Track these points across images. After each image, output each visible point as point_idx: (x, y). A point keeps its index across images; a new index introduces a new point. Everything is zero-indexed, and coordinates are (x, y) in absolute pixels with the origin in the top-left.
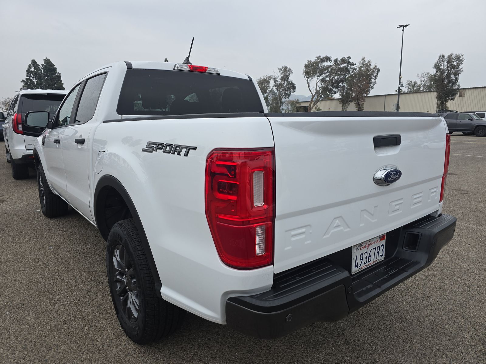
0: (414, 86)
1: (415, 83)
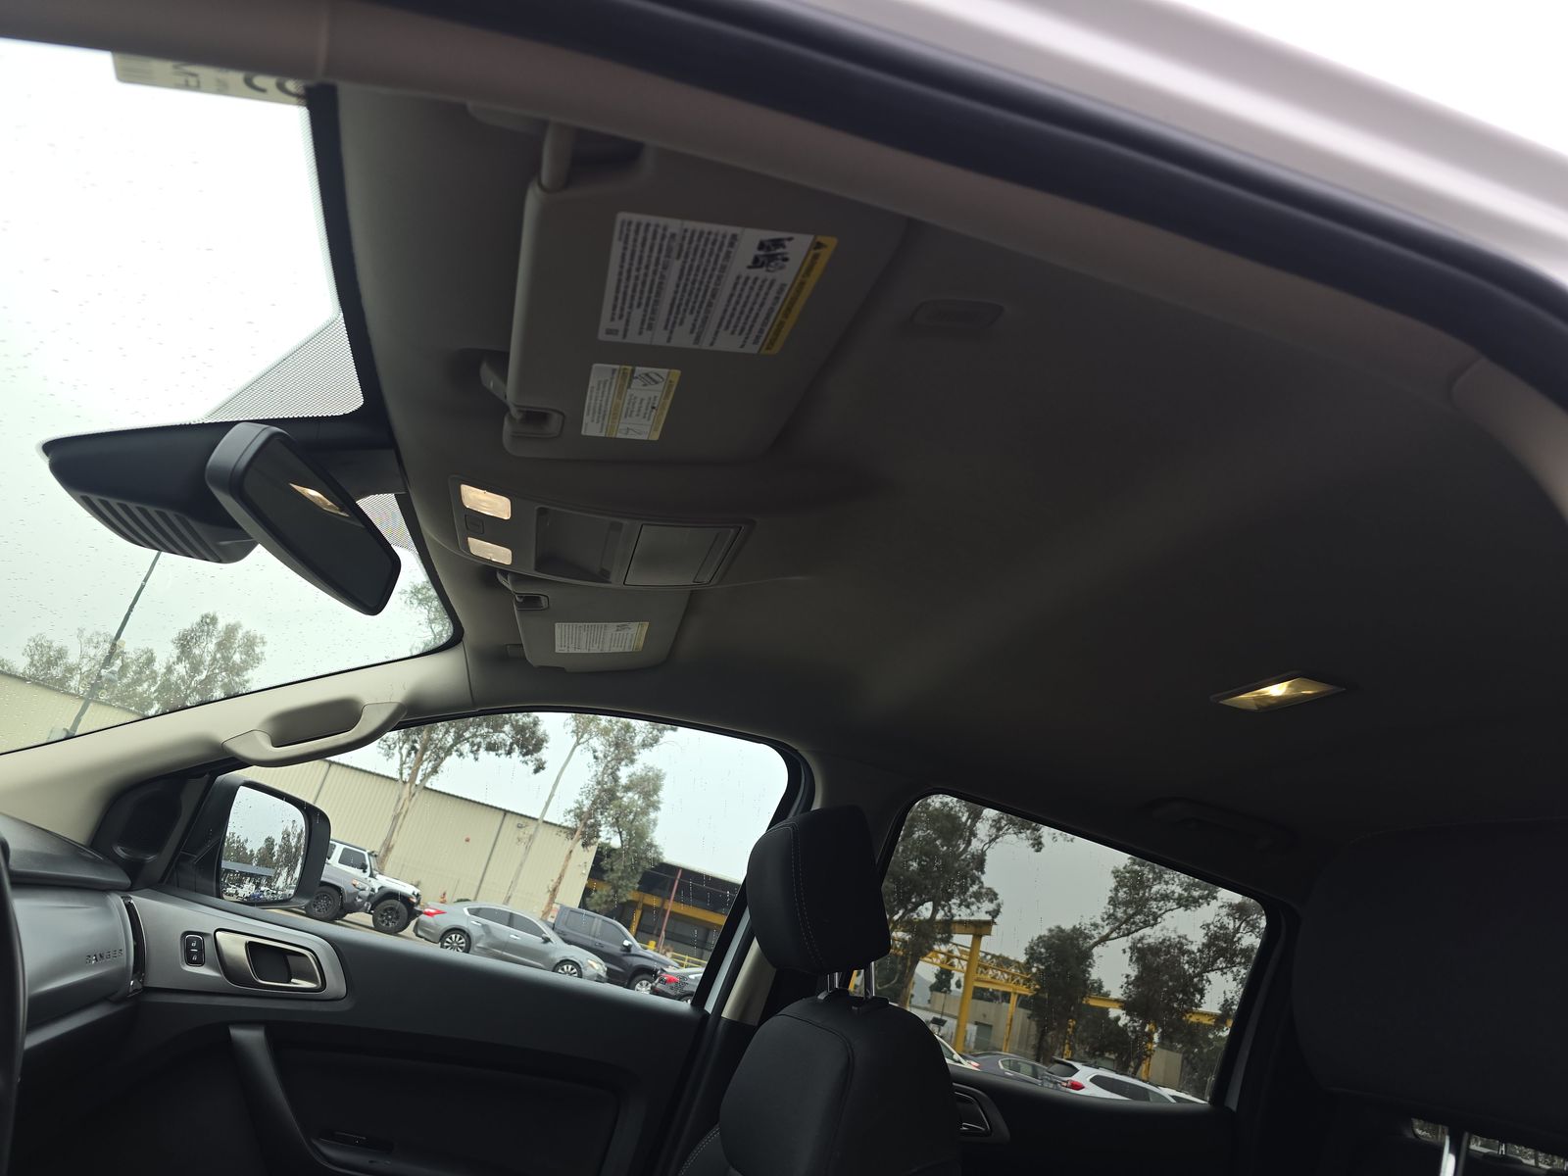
0: (51, 663)
1: (61, 654)
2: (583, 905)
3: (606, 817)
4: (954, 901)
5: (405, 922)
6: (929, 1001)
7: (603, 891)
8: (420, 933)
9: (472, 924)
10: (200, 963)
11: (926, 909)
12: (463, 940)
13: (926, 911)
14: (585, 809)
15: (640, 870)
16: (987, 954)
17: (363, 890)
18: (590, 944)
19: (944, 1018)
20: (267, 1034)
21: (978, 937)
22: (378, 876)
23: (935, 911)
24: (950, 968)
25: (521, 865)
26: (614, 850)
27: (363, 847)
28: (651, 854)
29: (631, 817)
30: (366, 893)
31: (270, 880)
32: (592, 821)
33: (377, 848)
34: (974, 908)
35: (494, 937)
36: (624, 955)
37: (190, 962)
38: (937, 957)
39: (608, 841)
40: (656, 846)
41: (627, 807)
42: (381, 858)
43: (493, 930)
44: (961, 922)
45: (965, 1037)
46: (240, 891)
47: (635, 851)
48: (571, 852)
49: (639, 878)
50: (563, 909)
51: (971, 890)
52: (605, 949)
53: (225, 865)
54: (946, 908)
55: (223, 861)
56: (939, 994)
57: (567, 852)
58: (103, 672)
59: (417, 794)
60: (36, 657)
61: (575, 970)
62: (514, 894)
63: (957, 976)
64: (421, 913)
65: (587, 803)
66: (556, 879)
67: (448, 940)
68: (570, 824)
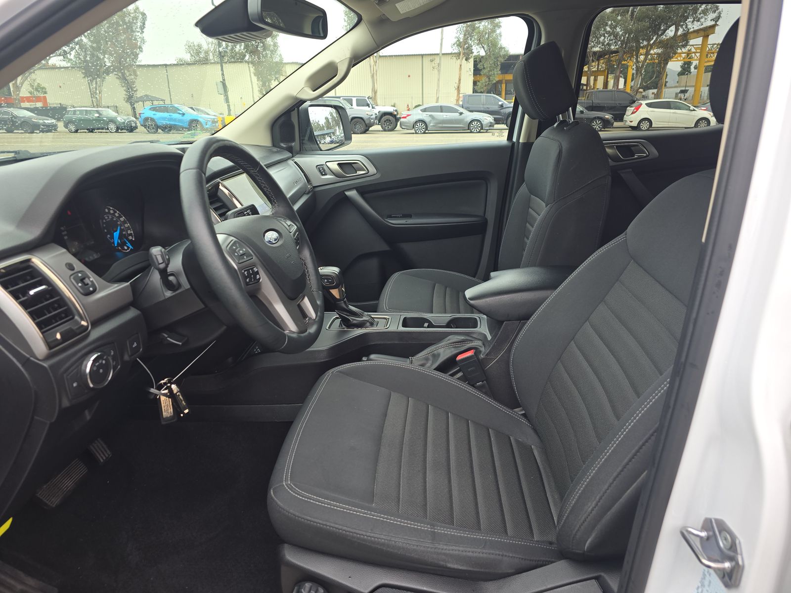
2: (474, 91)
3: (474, 41)
4: (689, 20)
5: (395, 124)
6: (678, 82)
7: (483, 80)
8: (403, 127)
9: (424, 116)
10: (325, 174)
11: (671, 31)
12: (423, 125)
13: (671, 32)
14: (461, 40)
15: (499, 63)
16: (714, 44)
17: (372, 115)
18: (482, 109)
19: (687, 89)
20: (357, 191)
21: (706, 37)
22: (376, 107)
23: (677, 30)
24: (689, 60)
25: (439, 80)
26: (482, 57)
27: (364, 96)
28: (502, 53)
29: (487, 36)
30: (374, 116)
31: (334, 133)
32: (467, 45)
33: (370, 94)
34: (702, 20)
35: (437, 119)
36: (501, 109)
37: (323, 175)
38: (681, 56)
39: (478, 54)
40: (504, 48)
41: (483, 31)
42: (374, 98)
43: (435, 116)
44: (694, 31)
45: (701, 95)
46: (326, 141)
47: (493, 54)
48: (461, 65)
49: (499, 68)
50: (465, 96)
51: (700, 9)
52: (491, 109)
53: (316, 133)
54: (684, 26)
55: (314, 133)
56: (683, 76)
57: (459, 66)
58: (221, 49)
59: (377, 61)
60: (191, 52)
61: (479, 123)
62: (440, 95)
63: (695, 63)
64: (400, 118)
65: (462, 36)
66: (457, 82)
67: (416, 126)
68: (456, 51)
